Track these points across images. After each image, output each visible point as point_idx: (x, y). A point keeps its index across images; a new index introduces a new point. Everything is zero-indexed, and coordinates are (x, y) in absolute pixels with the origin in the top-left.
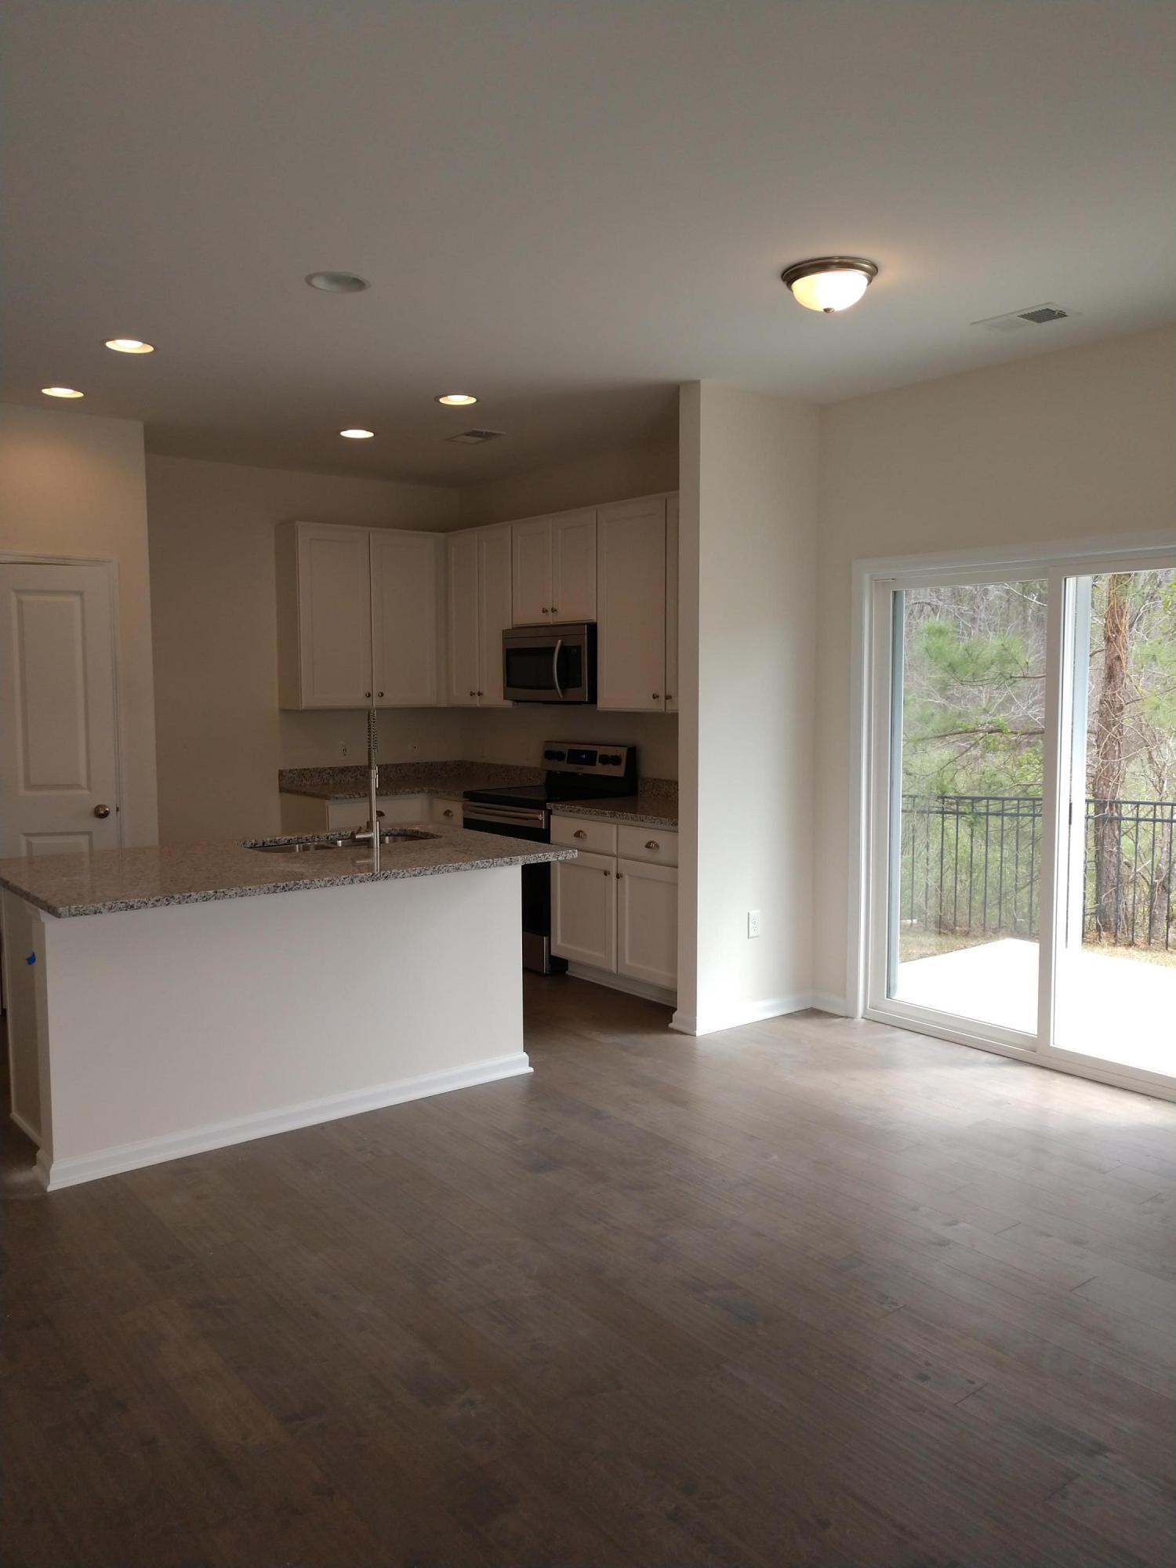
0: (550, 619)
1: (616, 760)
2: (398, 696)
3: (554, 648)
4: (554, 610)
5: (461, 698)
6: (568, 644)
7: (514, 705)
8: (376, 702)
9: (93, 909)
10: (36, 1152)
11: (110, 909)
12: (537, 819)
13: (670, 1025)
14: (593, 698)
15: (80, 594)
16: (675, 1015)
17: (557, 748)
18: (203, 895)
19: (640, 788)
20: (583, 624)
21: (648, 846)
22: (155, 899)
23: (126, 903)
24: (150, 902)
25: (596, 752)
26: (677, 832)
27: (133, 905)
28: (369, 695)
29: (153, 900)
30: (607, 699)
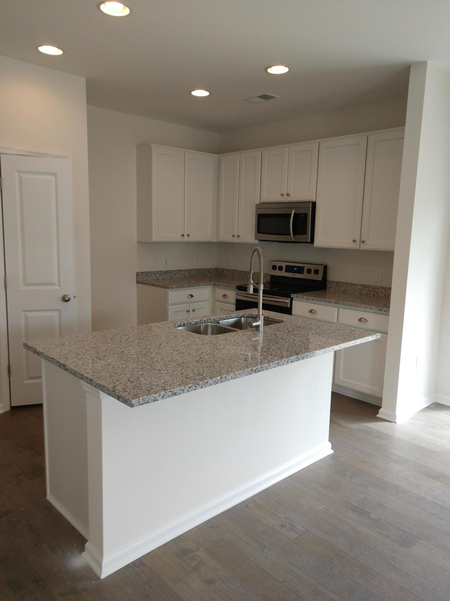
0: (285, 199)
1: (316, 272)
2: (196, 237)
3: (291, 214)
4: (288, 195)
5: (225, 237)
6: (299, 212)
7: (259, 242)
8: (186, 239)
9: (153, 398)
10: (85, 544)
11: (163, 397)
12: (286, 302)
13: (378, 415)
14: (312, 241)
15: (55, 175)
16: (381, 410)
17: (278, 264)
18: (214, 381)
19: (328, 286)
20: (310, 202)
21: (360, 320)
22: (188, 386)
23: (172, 392)
24: (186, 389)
25: (304, 267)
26: (389, 315)
27: (176, 392)
28: (183, 236)
29: (187, 388)
30: (320, 240)
